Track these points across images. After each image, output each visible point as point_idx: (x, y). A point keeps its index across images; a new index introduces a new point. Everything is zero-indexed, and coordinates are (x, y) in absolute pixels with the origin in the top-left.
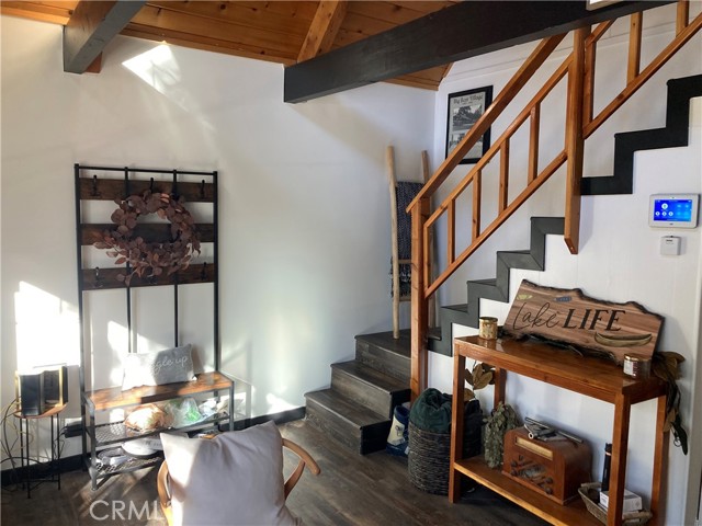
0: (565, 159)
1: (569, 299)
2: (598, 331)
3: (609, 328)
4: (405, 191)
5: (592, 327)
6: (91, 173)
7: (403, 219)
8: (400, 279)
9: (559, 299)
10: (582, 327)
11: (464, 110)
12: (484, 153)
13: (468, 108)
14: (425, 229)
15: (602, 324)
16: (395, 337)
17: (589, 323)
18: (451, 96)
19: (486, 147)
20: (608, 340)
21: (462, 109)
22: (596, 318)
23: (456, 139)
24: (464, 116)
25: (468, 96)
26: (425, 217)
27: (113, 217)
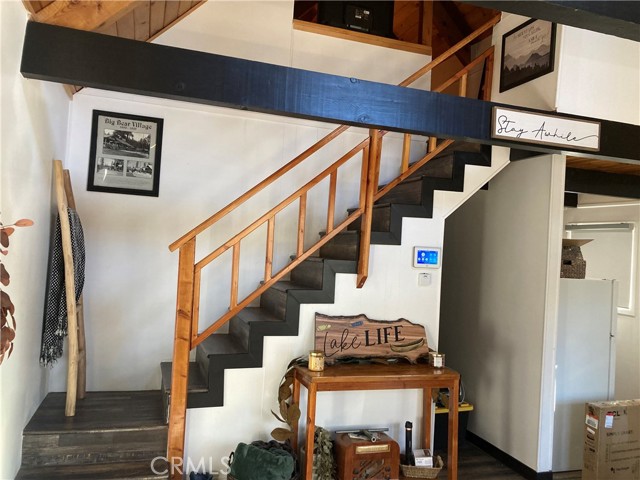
0: (360, 216)
1: (361, 323)
2: (392, 344)
3: (397, 340)
5: (386, 341)
9: (353, 325)
10: (379, 343)
13: (129, 133)
15: (391, 337)
17: (383, 339)
18: (99, 113)
20: (400, 349)
21: (118, 133)
22: (386, 335)
23: (108, 163)
24: (122, 141)
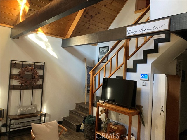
0: (123, 64)
4: (89, 69)
6: (15, 62)
7: (88, 75)
8: (87, 89)
11: (103, 51)
12: (107, 61)
13: (104, 50)
14: (93, 78)
16: (85, 103)
18: (100, 47)
19: (107, 60)
21: (102, 51)
23: (101, 57)
24: (103, 52)
25: (104, 48)
26: (93, 75)
27: (19, 73)
